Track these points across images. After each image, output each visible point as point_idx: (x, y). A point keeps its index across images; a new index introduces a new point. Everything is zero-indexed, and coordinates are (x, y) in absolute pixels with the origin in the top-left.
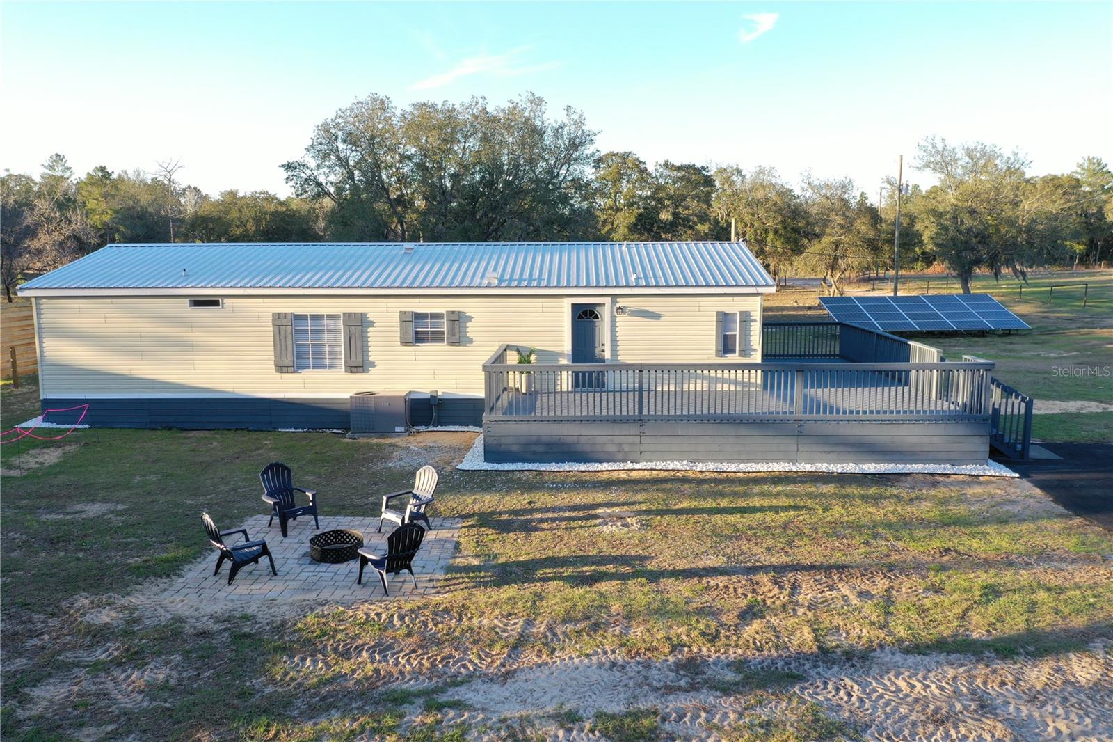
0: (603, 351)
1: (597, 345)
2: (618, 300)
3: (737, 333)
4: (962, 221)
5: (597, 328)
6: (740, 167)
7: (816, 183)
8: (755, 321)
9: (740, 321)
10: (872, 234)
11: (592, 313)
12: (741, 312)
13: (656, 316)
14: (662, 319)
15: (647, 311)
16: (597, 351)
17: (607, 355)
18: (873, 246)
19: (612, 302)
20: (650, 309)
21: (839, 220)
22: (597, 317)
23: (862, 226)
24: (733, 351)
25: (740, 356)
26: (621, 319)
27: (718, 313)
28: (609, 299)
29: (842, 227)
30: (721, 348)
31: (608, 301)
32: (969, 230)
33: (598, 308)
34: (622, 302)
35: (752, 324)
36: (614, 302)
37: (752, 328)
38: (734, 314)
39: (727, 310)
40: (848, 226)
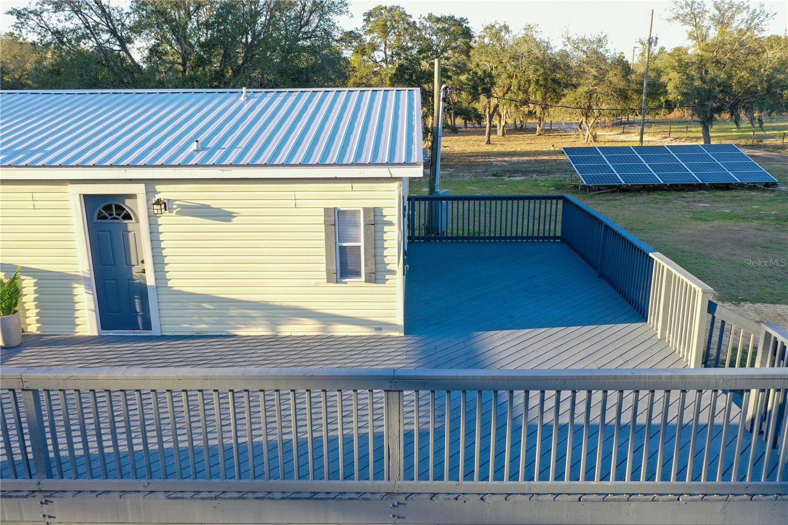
0: (144, 271)
1: (134, 262)
2: (158, 188)
3: (362, 244)
4: (707, 72)
5: (131, 235)
6: (507, 24)
7: (574, 38)
8: (390, 223)
9: (365, 225)
10: (622, 85)
11: (120, 208)
12: (365, 209)
13: (225, 216)
14: (234, 220)
15: (208, 207)
16: (135, 270)
17: (150, 280)
18: (623, 95)
19: (147, 193)
20: (214, 204)
21: (593, 72)
22: (128, 217)
23: (614, 77)
24: (357, 274)
25: (366, 281)
26: (166, 221)
27: (327, 210)
28: (142, 187)
29: (595, 77)
30: (335, 266)
31: (139, 190)
32: (712, 80)
33: (128, 202)
34: (164, 192)
35: (386, 228)
36: (149, 193)
37: (386, 236)
38: (355, 213)
39: (342, 205)
40: (600, 78)
